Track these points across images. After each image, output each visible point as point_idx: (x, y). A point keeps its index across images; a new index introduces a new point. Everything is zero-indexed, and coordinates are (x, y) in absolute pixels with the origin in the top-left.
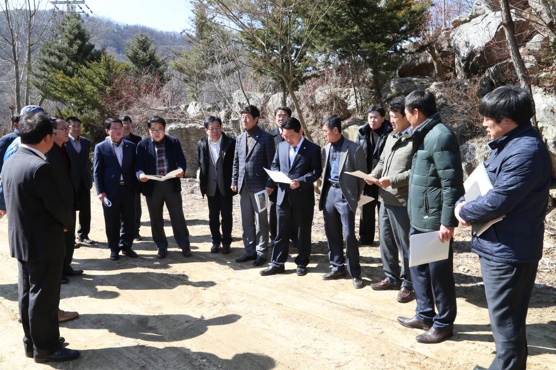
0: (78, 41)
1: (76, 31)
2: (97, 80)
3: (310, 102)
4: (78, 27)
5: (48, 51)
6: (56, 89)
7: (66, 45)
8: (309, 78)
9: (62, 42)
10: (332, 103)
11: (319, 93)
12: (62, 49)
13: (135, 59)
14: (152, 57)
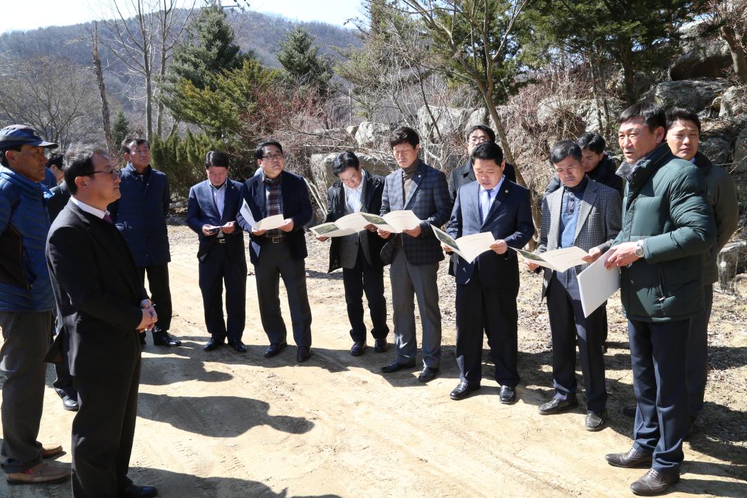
0: (218, 43)
1: (216, 29)
2: (237, 94)
3: (529, 122)
4: (219, 23)
5: (181, 56)
6: (186, 106)
7: (203, 48)
8: (525, 84)
9: (199, 45)
10: (560, 123)
11: (543, 108)
12: (198, 53)
13: (288, 64)
14: (312, 61)
